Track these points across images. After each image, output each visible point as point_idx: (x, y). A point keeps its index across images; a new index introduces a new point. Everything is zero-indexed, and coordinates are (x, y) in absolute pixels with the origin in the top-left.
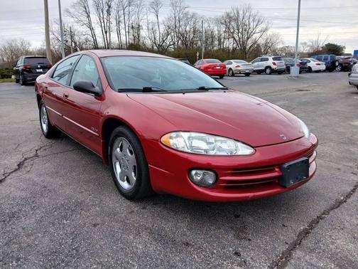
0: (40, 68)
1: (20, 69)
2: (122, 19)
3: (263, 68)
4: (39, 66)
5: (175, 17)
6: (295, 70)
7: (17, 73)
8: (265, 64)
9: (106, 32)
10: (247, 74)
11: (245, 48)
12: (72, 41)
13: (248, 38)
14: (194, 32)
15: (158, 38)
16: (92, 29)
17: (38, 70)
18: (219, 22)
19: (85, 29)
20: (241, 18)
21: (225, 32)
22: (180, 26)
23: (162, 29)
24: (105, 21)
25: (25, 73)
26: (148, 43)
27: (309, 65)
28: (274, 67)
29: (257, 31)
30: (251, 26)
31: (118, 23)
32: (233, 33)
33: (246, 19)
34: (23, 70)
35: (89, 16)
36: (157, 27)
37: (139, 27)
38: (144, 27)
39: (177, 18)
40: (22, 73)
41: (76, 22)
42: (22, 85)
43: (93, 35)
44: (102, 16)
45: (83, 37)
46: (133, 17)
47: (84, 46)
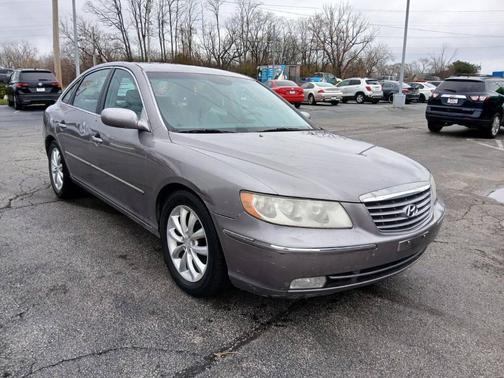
0: (42, 87)
1: (14, 87)
2: (167, 17)
3: (353, 94)
4: (40, 84)
5: (243, 18)
6: (399, 99)
7: (10, 92)
8: (356, 88)
9: (144, 36)
10: (334, 103)
11: (340, 64)
12: (95, 47)
13: (344, 51)
14: (269, 39)
15: (217, 47)
16: (123, 31)
17: (38, 90)
18: (304, 26)
19: (114, 31)
20: (336, 22)
21: (312, 40)
22: (249, 31)
23: (224, 34)
24: (143, 20)
25: (21, 92)
26: (203, 53)
27: (421, 91)
28: (367, 93)
29: (358, 41)
30: (350, 34)
31: (162, 23)
32: (324, 42)
33: (343, 23)
34: (18, 89)
35: (119, 13)
36: (216, 31)
39: (245, 19)
40: (17, 93)
42: (17, 109)
43: (126, 40)
44: (138, 13)
45: (111, 43)
47: (113, 55)
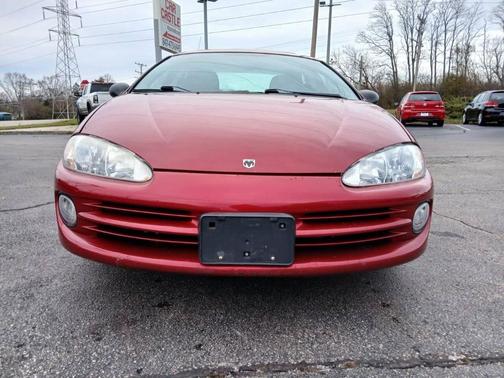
37: (468, 49)
38: (479, 48)
41: (372, 48)
46: (461, 34)
